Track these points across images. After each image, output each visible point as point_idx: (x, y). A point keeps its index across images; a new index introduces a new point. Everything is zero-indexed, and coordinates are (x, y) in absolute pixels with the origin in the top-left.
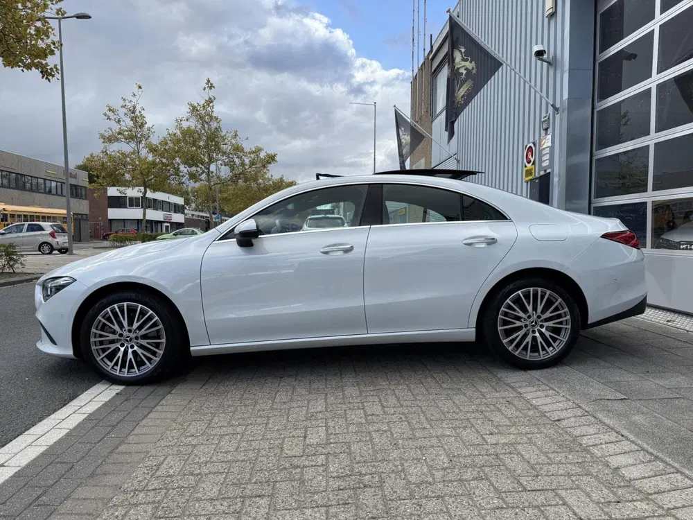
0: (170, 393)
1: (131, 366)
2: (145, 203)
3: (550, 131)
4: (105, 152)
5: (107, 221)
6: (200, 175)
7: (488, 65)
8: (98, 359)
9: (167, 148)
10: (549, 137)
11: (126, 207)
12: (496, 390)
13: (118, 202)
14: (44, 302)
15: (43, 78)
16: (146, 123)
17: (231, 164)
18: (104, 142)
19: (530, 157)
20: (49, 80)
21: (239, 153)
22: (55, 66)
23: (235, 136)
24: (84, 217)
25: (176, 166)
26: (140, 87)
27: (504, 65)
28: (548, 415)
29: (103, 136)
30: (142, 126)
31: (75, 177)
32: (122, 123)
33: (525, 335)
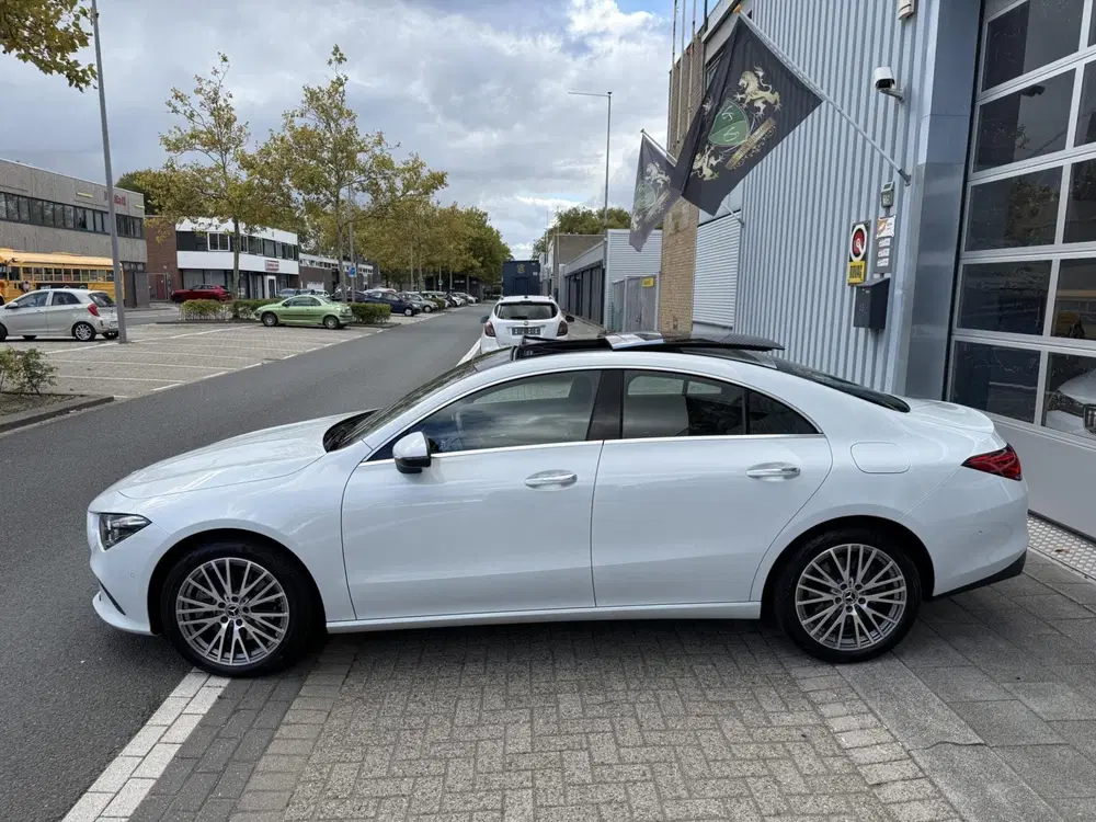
0: (297, 695)
1: (238, 650)
2: (235, 243)
3: (894, 210)
4: (170, 167)
5: (177, 272)
6: (323, 206)
7: (797, 101)
8: (189, 639)
9: (270, 160)
10: (892, 220)
11: (205, 249)
12: (787, 706)
13: (193, 242)
14: (102, 549)
15: (70, 85)
16: (235, 120)
17: (373, 189)
18: (169, 150)
19: (859, 246)
20: (81, 89)
21: (386, 172)
22: (91, 66)
23: (380, 142)
24: (140, 267)
25: (286, 190)
26: (225, 59)
27: (824, 104)
28: (863, 771)
29: (166, 141)
30: (229, 123)
31: (122, 201)
32: (196, 119)
33: (837, 613)
